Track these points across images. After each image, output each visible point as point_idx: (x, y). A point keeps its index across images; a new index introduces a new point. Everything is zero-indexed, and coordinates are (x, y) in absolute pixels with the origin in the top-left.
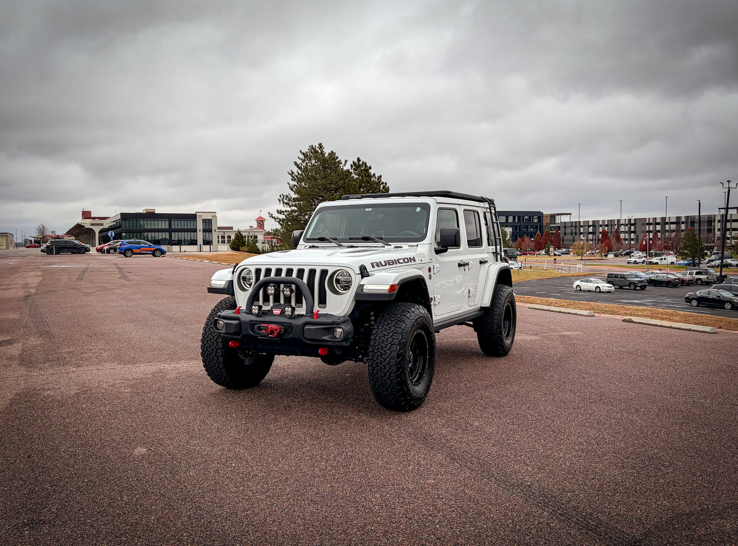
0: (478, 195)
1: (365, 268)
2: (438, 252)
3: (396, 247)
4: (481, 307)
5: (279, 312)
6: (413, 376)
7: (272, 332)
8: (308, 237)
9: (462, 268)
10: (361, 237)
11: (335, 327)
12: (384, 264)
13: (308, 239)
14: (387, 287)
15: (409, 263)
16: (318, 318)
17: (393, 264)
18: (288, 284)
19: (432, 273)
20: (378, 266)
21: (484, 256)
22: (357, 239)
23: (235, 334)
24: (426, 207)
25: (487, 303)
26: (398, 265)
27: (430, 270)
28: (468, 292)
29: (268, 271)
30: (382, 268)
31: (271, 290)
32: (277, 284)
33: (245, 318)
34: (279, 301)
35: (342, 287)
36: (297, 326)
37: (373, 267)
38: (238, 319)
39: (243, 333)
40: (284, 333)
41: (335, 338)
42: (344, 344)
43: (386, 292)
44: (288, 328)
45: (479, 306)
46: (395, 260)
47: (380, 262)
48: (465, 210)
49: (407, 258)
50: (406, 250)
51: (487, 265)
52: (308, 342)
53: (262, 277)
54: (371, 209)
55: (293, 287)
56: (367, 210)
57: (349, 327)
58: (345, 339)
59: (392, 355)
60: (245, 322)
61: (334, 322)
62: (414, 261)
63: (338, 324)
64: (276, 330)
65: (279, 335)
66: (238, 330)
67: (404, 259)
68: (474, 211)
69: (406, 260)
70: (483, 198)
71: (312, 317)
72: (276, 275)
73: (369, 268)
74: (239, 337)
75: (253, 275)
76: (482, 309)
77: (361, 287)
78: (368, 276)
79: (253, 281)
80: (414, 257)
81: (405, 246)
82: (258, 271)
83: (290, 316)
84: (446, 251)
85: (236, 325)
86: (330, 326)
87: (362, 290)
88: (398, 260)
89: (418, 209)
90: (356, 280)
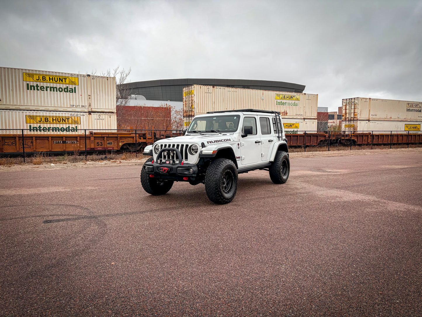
0: (270, 110)
1: (204, 144)
2: (243, 136)
3: (223, 135)
4: (269, 162)
5: (168, 162)
6: (226, 190)
7: (165, 171)
8: (189, 131)
9: (258, 144)
10: (210, 130)
11: (189, 169)
12: (213, 142)
13: (189, 132)
14: (212, 152)
15: (227, 142)
16: (183, 165)
17: (219, 142)
18: (173, 151)
19: (240, 146)
20: (210, 142)
21: (271, 139)
22: (209, 131)
23: (151, 171)
24: (238, 117)
25: (272, 159)
26: (221, 142)
27: (238, 145)
28: (261, 154)
29: (166, 145)
30: (212, 143)
31: (166, 153)
32: (169, 151)
33: (155, 165)
34: (170, 158)
35: (195, 152)
36: (175, 168)
37: (208, 143)
38: (152, 165)
39: (154, 171)
40: (170, 171)
41: (190, 173)
42: (194, 175)
43: (211, 154)
44: (171, 169)
45: (268, 161)
46: (220, 140)
47: (212, 141)
48: (260, 117)
49: (226, 139)
50: (228, 136)
51: (273, 143)
52: (179, 175)
53: (163, 147)
54: (215, 118)
55: (175, 152)
56: (214, 118)
57: (195, 169)
58: (194, 173)
59: (213, 180)
60: (155, 167)
61: (189, 166)
62: (230, 140)
63: (191, 167)
64: (166, 170)
65: (168, 172)
66: (152, 170)
67: (224, 140)
68: (266, 118)
69: (225, 140)
70: (273, 112)
71: (181, 164)
72: (168, 147)
73: (206, 144)
74: (153, 173)
75: (160, 147)
76: (271, 162)
77: (201, 151)
78: (205, 147)
79: (160, 150)
80: (230, 139)
81: (228, 134)
82: (162, 145)
83: (172, 164)
84: (246, 136)
85: (152, 168)
86: (188, 168)
87: (202, 153)
88: (221, 140)
89: (235, 118)
90: (200, 149)
